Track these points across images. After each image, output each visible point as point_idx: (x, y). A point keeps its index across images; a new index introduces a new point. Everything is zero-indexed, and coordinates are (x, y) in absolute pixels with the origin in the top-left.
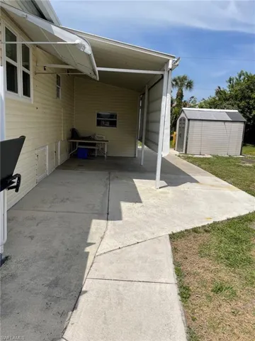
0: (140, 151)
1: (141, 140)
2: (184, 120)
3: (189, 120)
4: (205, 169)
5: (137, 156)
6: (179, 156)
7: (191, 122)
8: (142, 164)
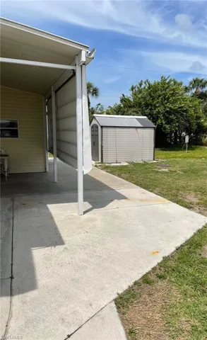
0: (52, 164)
1: (51, 151)
2: (97, 127)
3: (102, 127)
4: (127, 180)
5: (47, 170)
6: (96, 166)
7: (104, 129)
8: (56, 181)
